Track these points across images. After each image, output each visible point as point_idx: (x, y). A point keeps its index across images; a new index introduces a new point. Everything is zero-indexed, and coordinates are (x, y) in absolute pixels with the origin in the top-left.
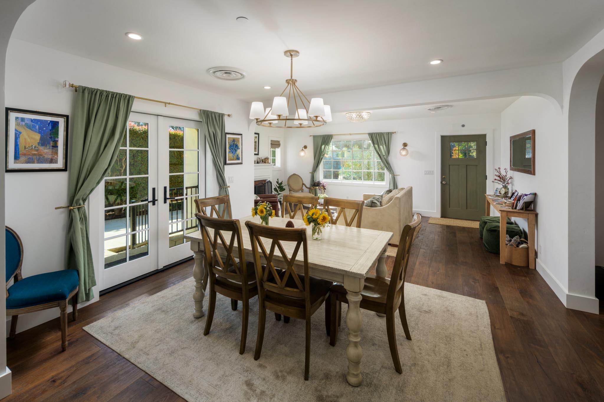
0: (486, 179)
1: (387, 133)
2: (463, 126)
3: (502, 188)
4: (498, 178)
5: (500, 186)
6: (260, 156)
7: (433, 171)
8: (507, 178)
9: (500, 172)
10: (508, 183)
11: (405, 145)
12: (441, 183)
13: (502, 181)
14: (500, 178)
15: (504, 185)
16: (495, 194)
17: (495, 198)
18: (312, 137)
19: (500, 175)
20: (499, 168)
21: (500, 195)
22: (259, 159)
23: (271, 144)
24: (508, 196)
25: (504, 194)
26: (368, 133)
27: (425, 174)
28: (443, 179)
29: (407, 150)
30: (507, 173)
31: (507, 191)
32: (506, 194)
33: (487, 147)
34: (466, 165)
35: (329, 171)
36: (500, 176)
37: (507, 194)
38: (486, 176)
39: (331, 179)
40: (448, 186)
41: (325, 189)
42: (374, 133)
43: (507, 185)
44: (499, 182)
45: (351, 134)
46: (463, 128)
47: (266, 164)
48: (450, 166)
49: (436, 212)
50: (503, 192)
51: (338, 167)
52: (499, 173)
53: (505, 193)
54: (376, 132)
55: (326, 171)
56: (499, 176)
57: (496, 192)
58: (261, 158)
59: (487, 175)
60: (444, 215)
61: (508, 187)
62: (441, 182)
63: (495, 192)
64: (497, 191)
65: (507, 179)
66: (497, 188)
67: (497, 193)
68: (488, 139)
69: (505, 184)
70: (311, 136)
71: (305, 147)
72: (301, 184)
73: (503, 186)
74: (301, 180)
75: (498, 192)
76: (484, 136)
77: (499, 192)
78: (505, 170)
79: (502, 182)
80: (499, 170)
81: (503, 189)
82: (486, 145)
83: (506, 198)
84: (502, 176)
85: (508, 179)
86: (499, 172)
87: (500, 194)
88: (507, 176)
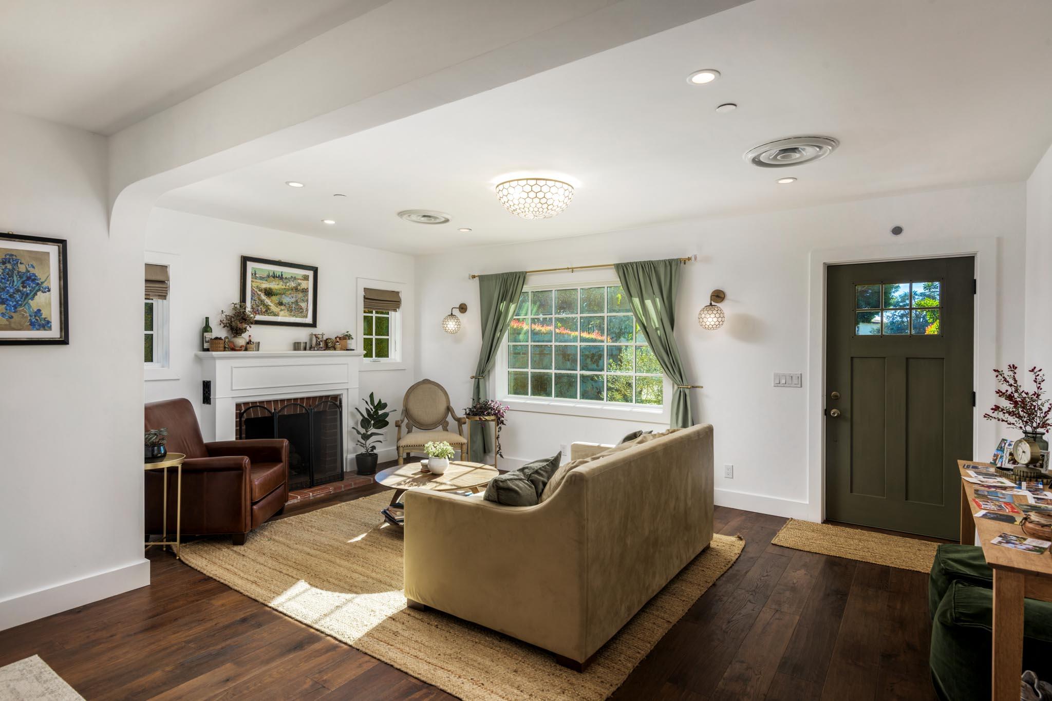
0: (974, 404)
1: (667, 263)
2: (897, 231)
3: (1020, 441)
4: (1005, 404)
5: (1014, 433)
6: (317, 331)
7: (800, 377)
8: (1043, 405)
9: (1016, 381)
10: (1044, 425)
11: (718, 296)
12: (827, 412)
13: (1021, 413)
14: (1016, 403)
15: (1029, 429)
16: (995, 460)
17: (991, 481)
18: (477, 279)
19: (1016, 391)
20: (1013, 368)
21: (1011, 466)
22: (316, 337)
23: (365, 298)
24: (1043, 471)
25: (1027, 465)
26: (614, 265)
27: (778, 384)
28: (831, 401)
29: (719, 310)
30: (1042, 385)
31: (1039, 451)
32: (1038, 464)
33: (977, 298)
34: (907, 359)
35: (522, 373)
36: (1016, 395)
37: (1042, 466)
38: (974, 394)
39: (526, 396)
40: (848, 425)
41: (502, 422)
42: (632, 264)
43: (1040, 430)
44: (1011, 419)
45: (572, 270)
46: (899, 238)
47: (337, 352)
48: (855, 360)
49: (808, 503)
50: (1024, 458)
51: (545, 363)
52: (1011, 385)
53: (1034, 460)
54: (636, 261)
55: (516, 373)
56: (1010, 398)
57: (1000, 453)
58: (320, 336)
59: (974, 391)
60: (832, 516)
61: (1044, 437)
62: (826, 410)
63: (995, 455)
64: (1003, 451)
65: (1040, 409)
66: (1003, 440)
67: (1002, 457)
68: (981, 274)
69: (1035, 424)
70: (474, 277)
71: (463, 308)
72: (442, 408)
73: (1025, 432)
74: (444, 398)
75: (1007, 456)
76: (968, 262)
77: (1009, 457)
78: (1032, 376)
79: (1020, 417)
80: (1011, 373)
81: (1026, 447)
82: (975, 293)
83: (1033, 484)
84: (1024, 395)
85: (1045, 409)
86: (1012, 382)
87: (1015, 462)
88: (1043, 398)
